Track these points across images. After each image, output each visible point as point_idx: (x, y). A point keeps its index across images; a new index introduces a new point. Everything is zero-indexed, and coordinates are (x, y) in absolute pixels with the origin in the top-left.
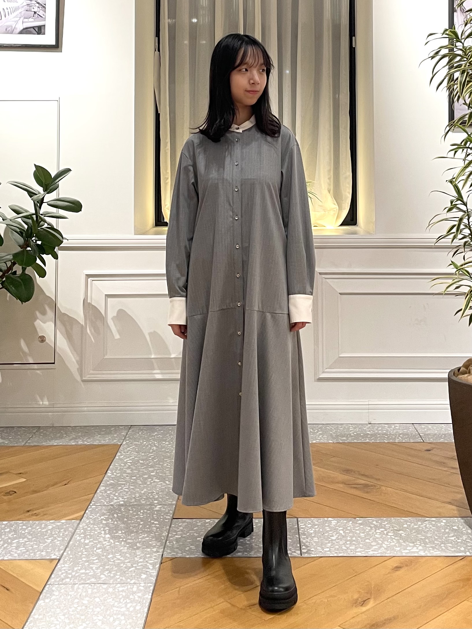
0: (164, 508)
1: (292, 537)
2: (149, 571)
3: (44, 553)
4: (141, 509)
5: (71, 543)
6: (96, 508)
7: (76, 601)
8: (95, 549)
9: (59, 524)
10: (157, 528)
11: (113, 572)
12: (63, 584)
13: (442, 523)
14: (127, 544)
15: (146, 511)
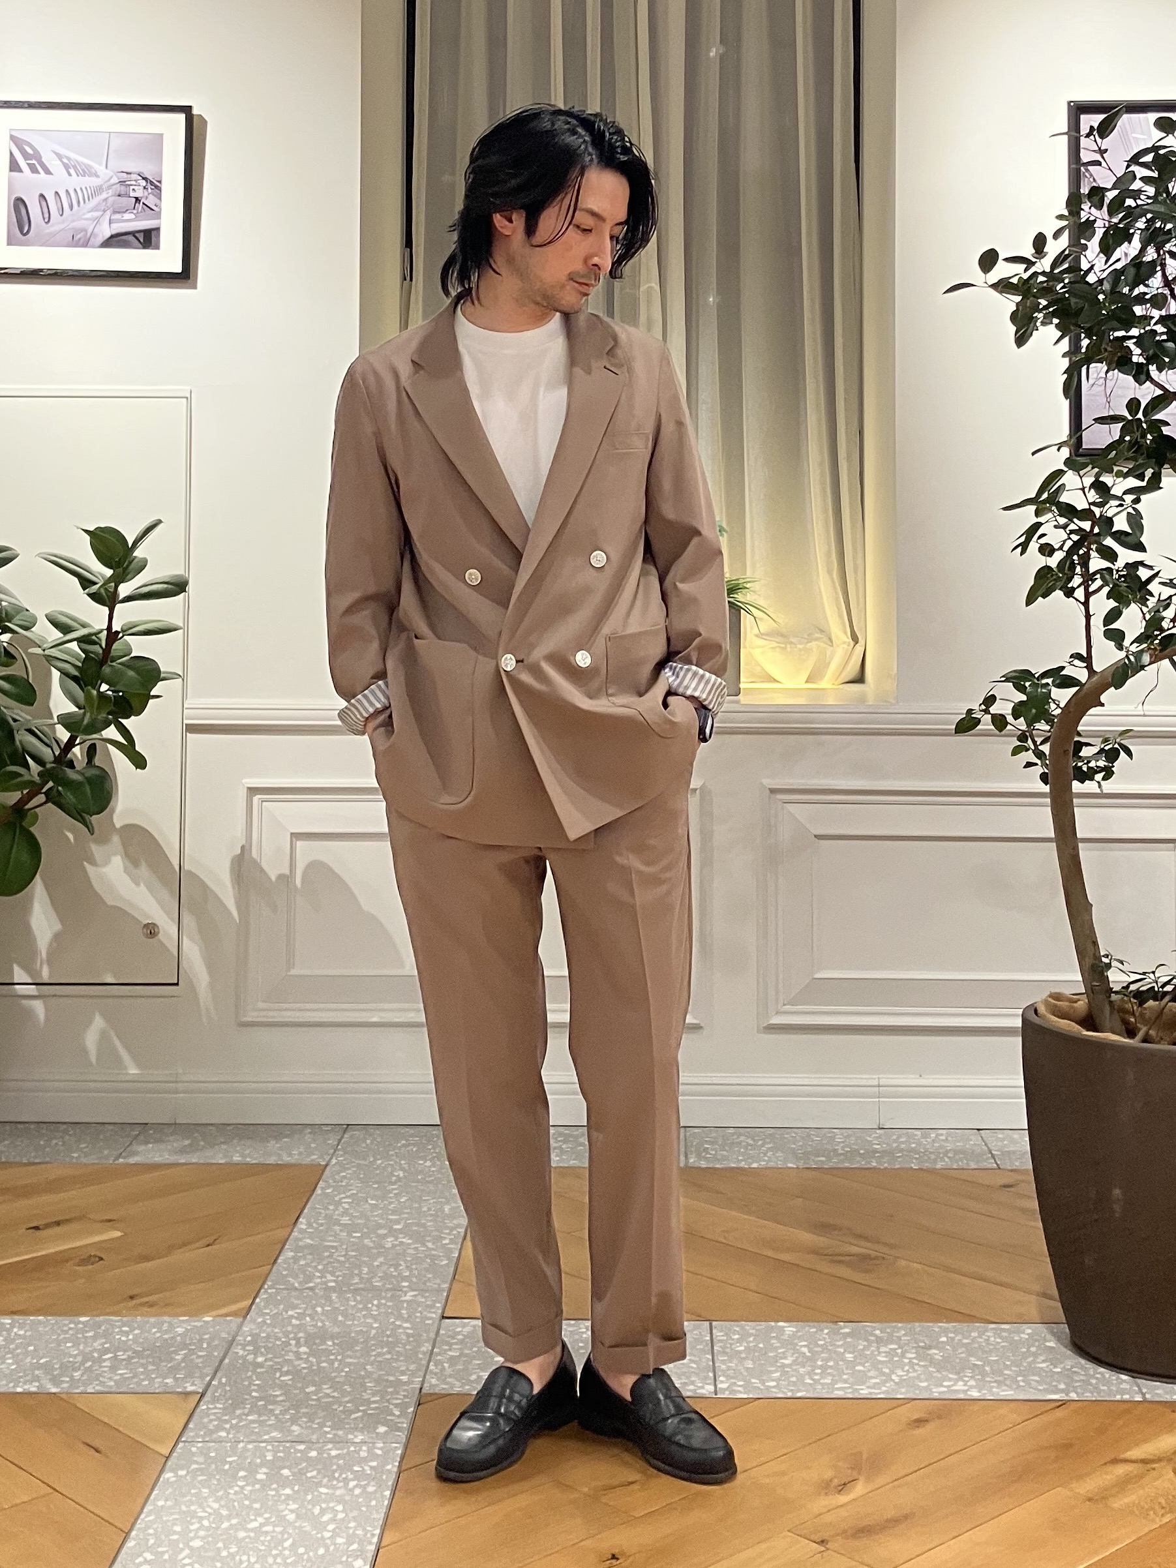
0: (423, 1296)
1: (697, 1359)
2: (391, 1420)
3: (167, 1381)
4: (373, 1298)
5: (227, 1361)
6: (277, 1293)
7: (242, 1473)
8: (278, 1375)
9: (196, 1324)
10: (408, 1336)
11: (317, 1421)
12: (214, 1442)
13: (1022, 1335)
14: (345, 1367)
15: (383, 1301)
